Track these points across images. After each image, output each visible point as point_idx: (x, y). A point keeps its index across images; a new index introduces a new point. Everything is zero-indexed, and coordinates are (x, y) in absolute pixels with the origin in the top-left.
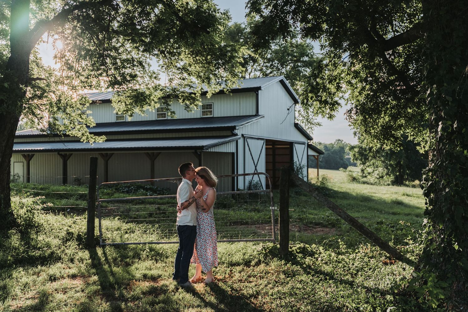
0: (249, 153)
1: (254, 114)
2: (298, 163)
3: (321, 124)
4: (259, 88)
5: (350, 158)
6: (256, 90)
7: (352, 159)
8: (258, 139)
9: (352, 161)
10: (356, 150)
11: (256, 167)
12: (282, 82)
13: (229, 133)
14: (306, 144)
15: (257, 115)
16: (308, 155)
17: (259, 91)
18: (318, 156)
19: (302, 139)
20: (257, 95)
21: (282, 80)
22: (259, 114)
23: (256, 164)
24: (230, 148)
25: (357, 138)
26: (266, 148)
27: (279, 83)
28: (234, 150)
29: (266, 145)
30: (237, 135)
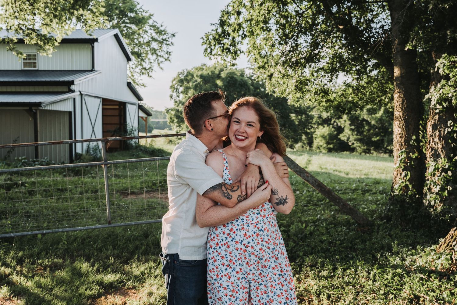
0: (87, 112)
1: (90, 69)
2: (130, 125)
3: (146, 85)
4: (96, 40)
5: (167, 121)
6: (91, 42)
7: (169, 121)
8: (96, 97)
9: (168, 124)
10: (173, 113)
11: (93, 128)
12: (116, 36)
13: (65, 89)
14: (137, 105)
15: (93, 70)
16: (138, 117)
17: (95, 43)
18: (146, 118)
19: (133, 99)
20: (93, 48)
21: (117, 34)
22: (96, 68)
23: (93, 125)
24: (67, 107)
25: (173, 101)
26: (103, 109)
27: (114, 37)
28: (71, 109)
29: (103, 105)
30: (73, 91)
